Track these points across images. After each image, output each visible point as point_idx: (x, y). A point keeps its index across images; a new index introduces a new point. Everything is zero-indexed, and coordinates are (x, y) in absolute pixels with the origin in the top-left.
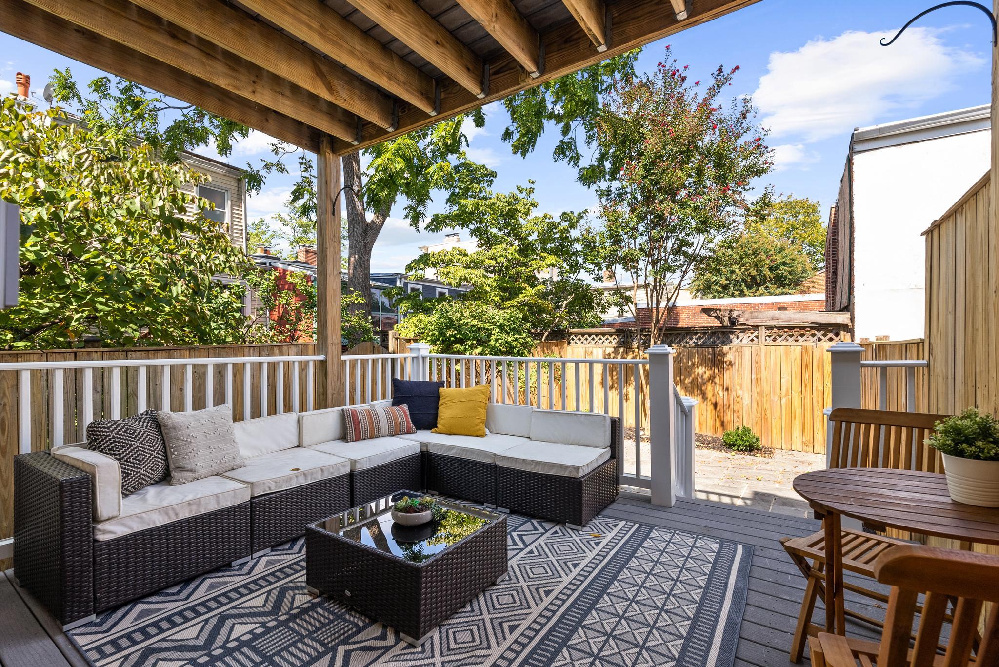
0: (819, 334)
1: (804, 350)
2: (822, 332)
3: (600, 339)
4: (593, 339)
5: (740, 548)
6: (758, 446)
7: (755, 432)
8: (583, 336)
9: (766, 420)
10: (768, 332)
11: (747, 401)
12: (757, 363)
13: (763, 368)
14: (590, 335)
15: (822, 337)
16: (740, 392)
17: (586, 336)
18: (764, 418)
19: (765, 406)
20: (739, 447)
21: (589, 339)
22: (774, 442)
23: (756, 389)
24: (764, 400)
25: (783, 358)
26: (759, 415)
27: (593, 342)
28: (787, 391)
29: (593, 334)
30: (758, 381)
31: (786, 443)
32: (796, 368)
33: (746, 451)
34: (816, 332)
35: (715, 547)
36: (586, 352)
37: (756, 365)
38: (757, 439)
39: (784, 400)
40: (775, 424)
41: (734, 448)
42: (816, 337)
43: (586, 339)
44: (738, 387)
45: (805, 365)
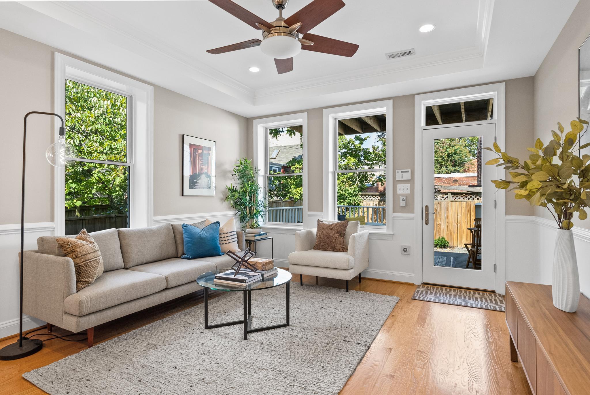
0: (473, 197)
1: (467, 204)
2: (475, 196)
3: (374, 198)
4: (370, 198)
5: (452, 258)
6: (448, 245)
7: (447, 239)
8: (365, 196)
9: (451, 234)
10: (452, 195)
11: (443, 226)
12: (447, 209)
13: (450, 211)
14: (369, 195)
15: (474, 198)
16: (440, 222)
17: (367, 196)
18: (450, 233)
19: (450, 228)
20: (440, 245)
21: (369, 198)
22: (455, 244)
23: (447, 221)
24: (450, 225)
25: (459, 207)
26: (448, 232)
27: (370, 199)
28: (460, 221)
29: (370, 195)
30: (448, 217)
31: (459, 244)
32: (464, 211)
33: (443, 247)
34: (472, 196)
35: (446, 257)
36: (367, 204)
37: (447, 210)
38: (448, 242)
39: (458, 226)
40: (455, 236)
41: (438, 246)
42: (472, 198)
43: (367, 198)
44: (439, 220)
45: (467, 210)
